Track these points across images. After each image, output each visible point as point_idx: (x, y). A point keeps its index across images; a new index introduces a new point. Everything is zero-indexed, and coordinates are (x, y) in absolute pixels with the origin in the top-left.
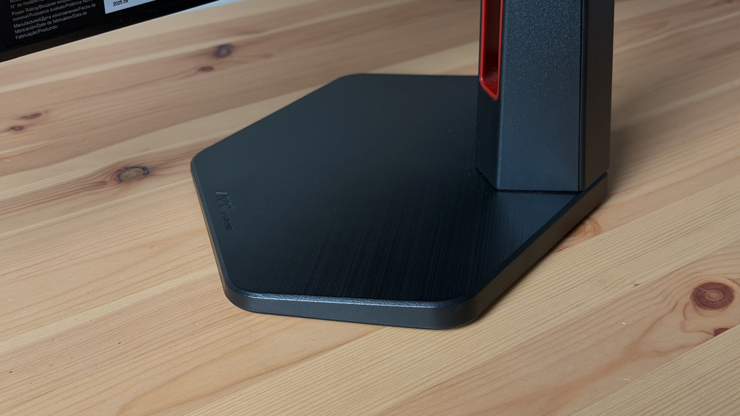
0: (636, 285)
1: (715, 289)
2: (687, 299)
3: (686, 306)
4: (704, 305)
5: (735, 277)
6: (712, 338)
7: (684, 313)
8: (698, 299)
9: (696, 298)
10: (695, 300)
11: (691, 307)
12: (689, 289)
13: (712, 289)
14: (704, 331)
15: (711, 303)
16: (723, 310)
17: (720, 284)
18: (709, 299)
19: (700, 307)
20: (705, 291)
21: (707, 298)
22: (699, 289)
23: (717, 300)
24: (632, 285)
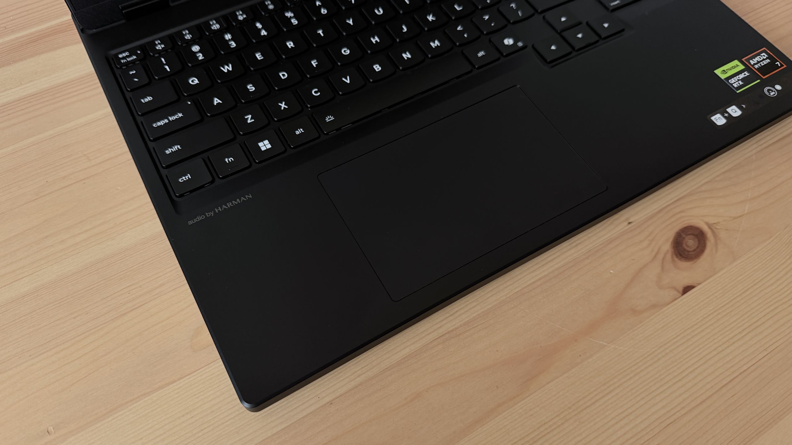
0: (630, 223)
1: (693, 235)
2: (668, 245)
3: (666, 255)
4: (681, 255)
5: (711, 220)
6: (680, 297)
7: (663, 263)
8: (677, 247)
9: (675, 245)
10: (674, 247)
11: (669, 256)
12: (671, 235)
13: (690, 234)
14: (675, 288)
15: (686, 253)
16: (695, 262)
17: (698, 229)
18: (686, 247)
19: (677, 257)
20: (684, 236)
21: (684, 246)
22: (680, 233)
23: (692, 249)
24: (626, 223)
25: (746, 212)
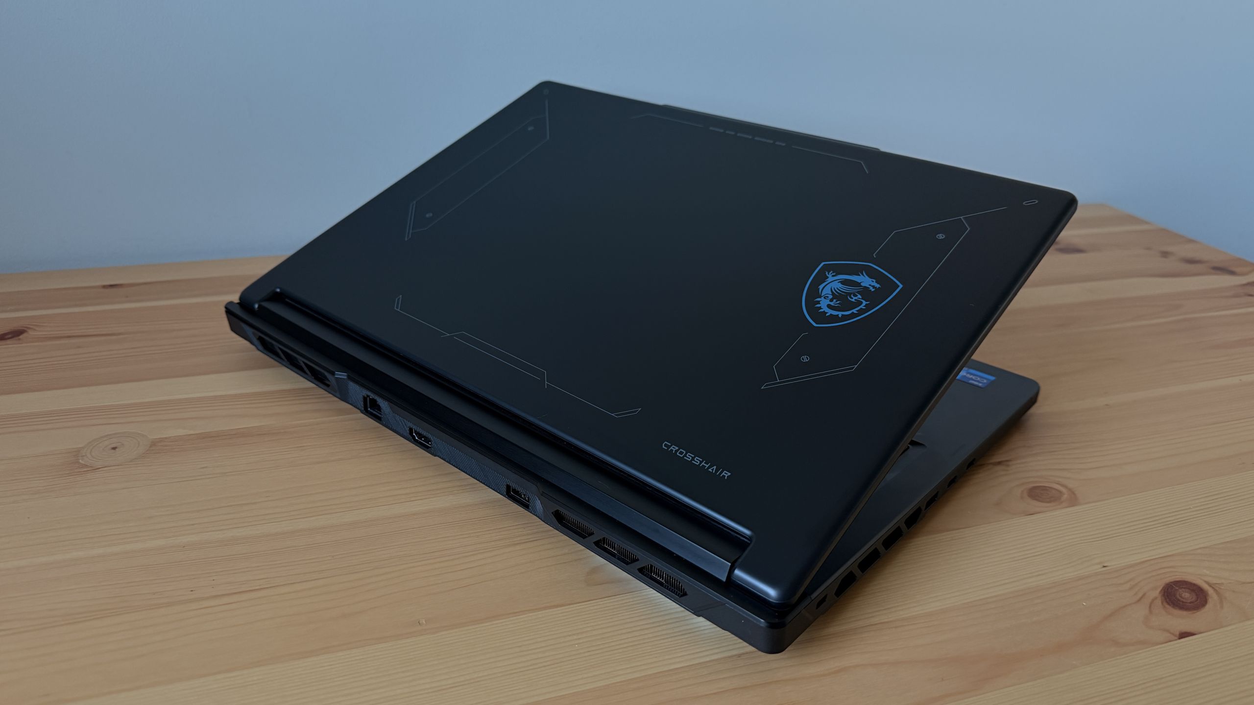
0: (1104, 567)
1: (1189, 589)
2: (1156, 593)
4: (1173, 603)
6: (1176, 640)
8: (1168, 596)
9: (1166, 594)
10: (1164, 595)
11: (1159, 602)
12: (1161, 584)
13: (1185, 588)
14: (1168, 631)
15: (1181, 603)
16: (1194, 613)
17: (1194, 585)
18: (1180, 598)
19: (1169, 604)
20: (1177, 588)
21: (1178, 596)
22: (1171, 585)
23: (1189, 601)
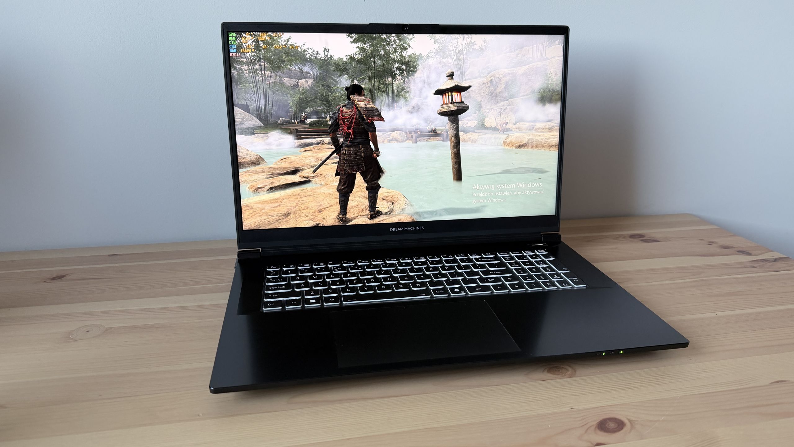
0: (572, 409)
1: (616, 422)
2: (595, 423)
3: (591, 427)
5: (633, 419)
7: (587, 430)
8: (601, 425)
10: (598, 425)
11: (593, 428)
12: (598, 419)
13: (613, 422)
14: (591, 442)
15: (606, 429)
16: (611, 434)
17: (620, 420)
18: (607, 426)
19: (599, 429)
20: (609, 421)
22: (606, 420)
23: (612, 428)
24: (570, 408)
25: (661, 420)
